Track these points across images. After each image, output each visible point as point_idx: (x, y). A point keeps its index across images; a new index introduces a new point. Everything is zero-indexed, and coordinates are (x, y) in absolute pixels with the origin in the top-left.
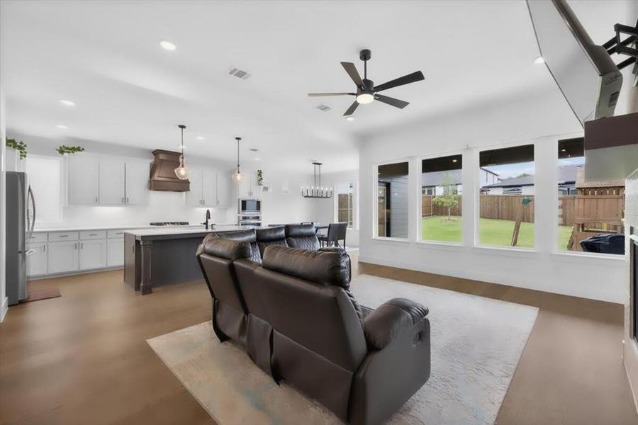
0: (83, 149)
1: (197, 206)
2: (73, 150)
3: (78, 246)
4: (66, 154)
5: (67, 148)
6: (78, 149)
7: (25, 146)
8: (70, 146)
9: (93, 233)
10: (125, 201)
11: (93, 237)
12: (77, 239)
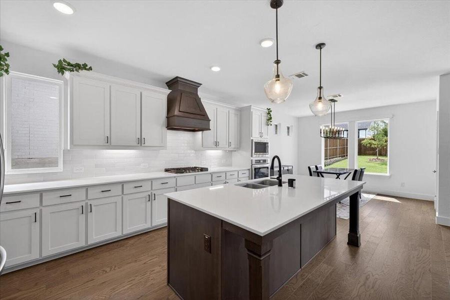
0: (90, 69)
1: (211, 148)
2: (78, 67)
3: (86, 210)
4: (67, 74)
5: (69, 64)
6: (84, 67)
7: (7, 55)
8: (73, 62)
9: (105, 188)
10: (140, 142)
11: (106, 194)
12: (84, 198)
